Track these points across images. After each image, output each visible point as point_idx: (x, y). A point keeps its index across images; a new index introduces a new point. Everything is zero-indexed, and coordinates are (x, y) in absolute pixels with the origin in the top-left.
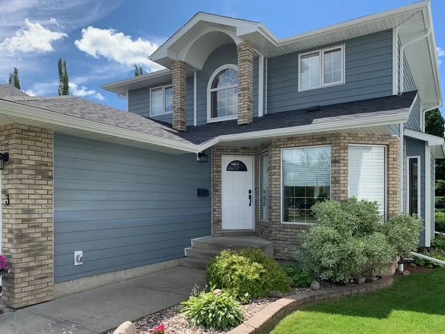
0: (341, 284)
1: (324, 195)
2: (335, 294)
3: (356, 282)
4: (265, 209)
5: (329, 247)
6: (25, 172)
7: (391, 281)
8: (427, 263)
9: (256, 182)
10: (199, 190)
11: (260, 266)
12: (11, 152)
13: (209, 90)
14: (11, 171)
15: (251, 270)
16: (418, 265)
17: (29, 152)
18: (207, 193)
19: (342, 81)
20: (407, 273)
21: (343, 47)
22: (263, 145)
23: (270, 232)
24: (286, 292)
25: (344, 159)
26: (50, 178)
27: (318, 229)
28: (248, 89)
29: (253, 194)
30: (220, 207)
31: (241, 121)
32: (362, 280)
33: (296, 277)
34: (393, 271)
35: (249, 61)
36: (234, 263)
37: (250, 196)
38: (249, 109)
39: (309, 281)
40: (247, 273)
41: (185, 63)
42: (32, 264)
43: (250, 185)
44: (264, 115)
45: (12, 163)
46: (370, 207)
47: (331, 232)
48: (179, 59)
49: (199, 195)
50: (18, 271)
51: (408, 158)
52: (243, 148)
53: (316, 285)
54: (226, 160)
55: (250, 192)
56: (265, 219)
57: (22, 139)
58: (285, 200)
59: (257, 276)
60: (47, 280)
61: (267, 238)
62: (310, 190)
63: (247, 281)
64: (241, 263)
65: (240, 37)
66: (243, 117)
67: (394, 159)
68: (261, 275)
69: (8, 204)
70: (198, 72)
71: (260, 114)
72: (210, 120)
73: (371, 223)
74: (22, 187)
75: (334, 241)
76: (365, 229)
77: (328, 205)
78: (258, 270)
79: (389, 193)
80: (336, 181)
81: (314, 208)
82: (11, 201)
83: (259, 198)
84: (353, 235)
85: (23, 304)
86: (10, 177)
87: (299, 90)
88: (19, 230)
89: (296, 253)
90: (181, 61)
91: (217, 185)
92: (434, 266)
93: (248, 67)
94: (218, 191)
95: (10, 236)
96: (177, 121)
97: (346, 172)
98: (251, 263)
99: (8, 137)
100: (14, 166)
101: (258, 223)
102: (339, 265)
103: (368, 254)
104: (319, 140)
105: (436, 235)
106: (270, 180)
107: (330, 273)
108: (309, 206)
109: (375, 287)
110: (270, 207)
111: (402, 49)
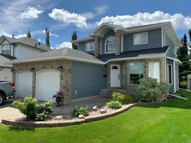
0: (147, 101)
1: (142, 76)
2: (145, 103)
3: (151, 101)
4: (124, 80)
5: (144, 91)
6: (66, 71)
7: (161, 101)
8: (174, 97)
9: (121, 72)
10: (104, 75)
11: (125, 96)
12: (63, 66)
13: (106, 44)
14: (63, 71)
15: (122, 97)
16: (171, 98)
17: (67, 66)
18: (106, 76)
19: (147, 43)
20: (167, 100)
21: (147, 33)
22: (123, 62)
23: (126, 87)
24: (132, 103)
25: (147, 66)
26: (71, 72)
27: (140, 86)
28: (118, 45)
29: (120, 76)
30: (110, 80)
31: (116, 54)
32: (153, 101)
33: (134, 100)
34: (163, 99)
35: (119, 37)
36: (117, 95)
37: (119, 77)
38: (119, 51)
39: (138, 100)
40: (121, 97)
41: (98, 36)
42: (67, 94)
43: (119, 73)
44: (123, 52)
45: (63, 69)
46: (155, 80)
47: (144, 87)
48: (97, 35)
49: (104, 76)
50: (64, 96)
51: (168, 65)
52: (117, 62)
53: (140, 101)
54: (112, 66)
55: (119, 75)
56: (124, 84)
57: (66, 63)
58: (130, 78)
59: (124, 98)
60: (70, 98)
61: (125, 89)
62: (138, 75)
63: (121, 99)
64: (119, 95)
65: (116, 30)
66: (117, 53)
67: (162, 66)
68: (125, 98)
69: (62, 79)
70: (102, 38)
71: (122, 52)
72: (106, 53)
73: (155, 85)
74: (66, 75)
75: (145, 89)
76: (154, 86)
77: (143, 79)
78: (124, 97)
79: (161, 76)
80: (145, 73)
81: (139, 80)
82: (63, 78)
83: (122, 77)
84: (150, 88)
85: (65, 104)
86: (63, 72)
87: (134, 45)
88: (65, 85)
89: (134, 93)
90: (97, 36)
91: (109, 73)
92: (176, 98)
93: (119, 38)
94: (109, 75)
95: (62, 87)
96: (96, 54)
97: (148, 70)
98: (122, 95)
99: (62, 62)
100: (64, 70)
101: (121, 85)
102: (146, 96)
103: (154, 93)
104: (140, 61)
105: (179, 89)
106: (126, 72)
107: (144, 98)
108: (137, 80)
109: (156, 102)
110: (126, 80)
111: (165, 33)
